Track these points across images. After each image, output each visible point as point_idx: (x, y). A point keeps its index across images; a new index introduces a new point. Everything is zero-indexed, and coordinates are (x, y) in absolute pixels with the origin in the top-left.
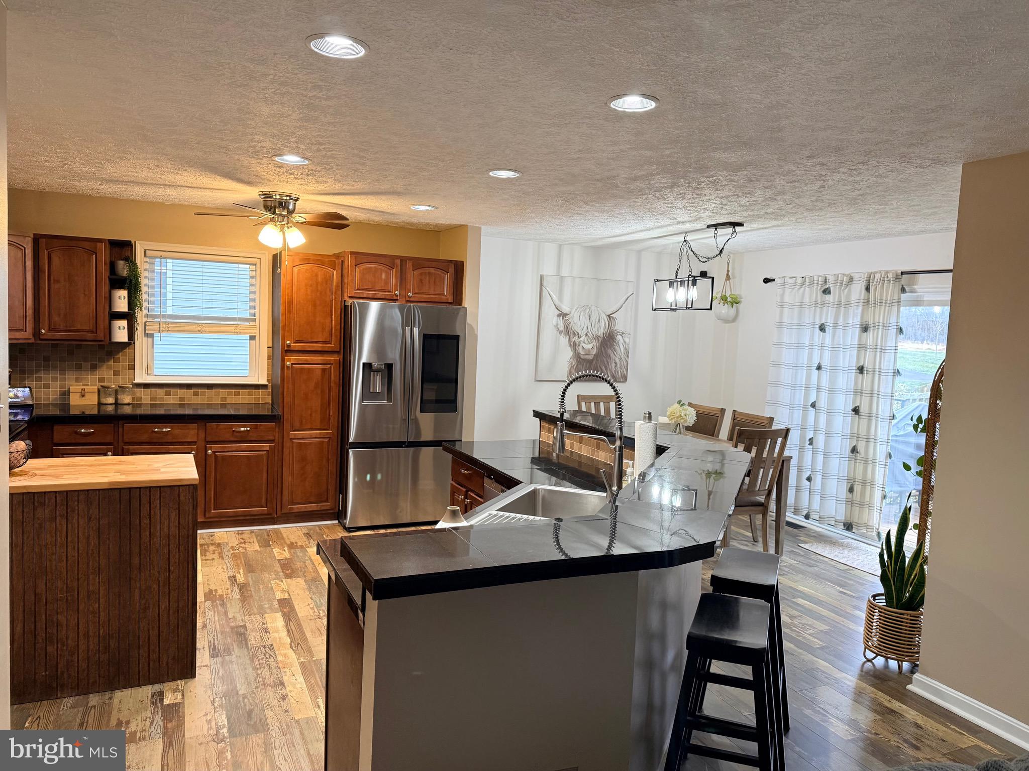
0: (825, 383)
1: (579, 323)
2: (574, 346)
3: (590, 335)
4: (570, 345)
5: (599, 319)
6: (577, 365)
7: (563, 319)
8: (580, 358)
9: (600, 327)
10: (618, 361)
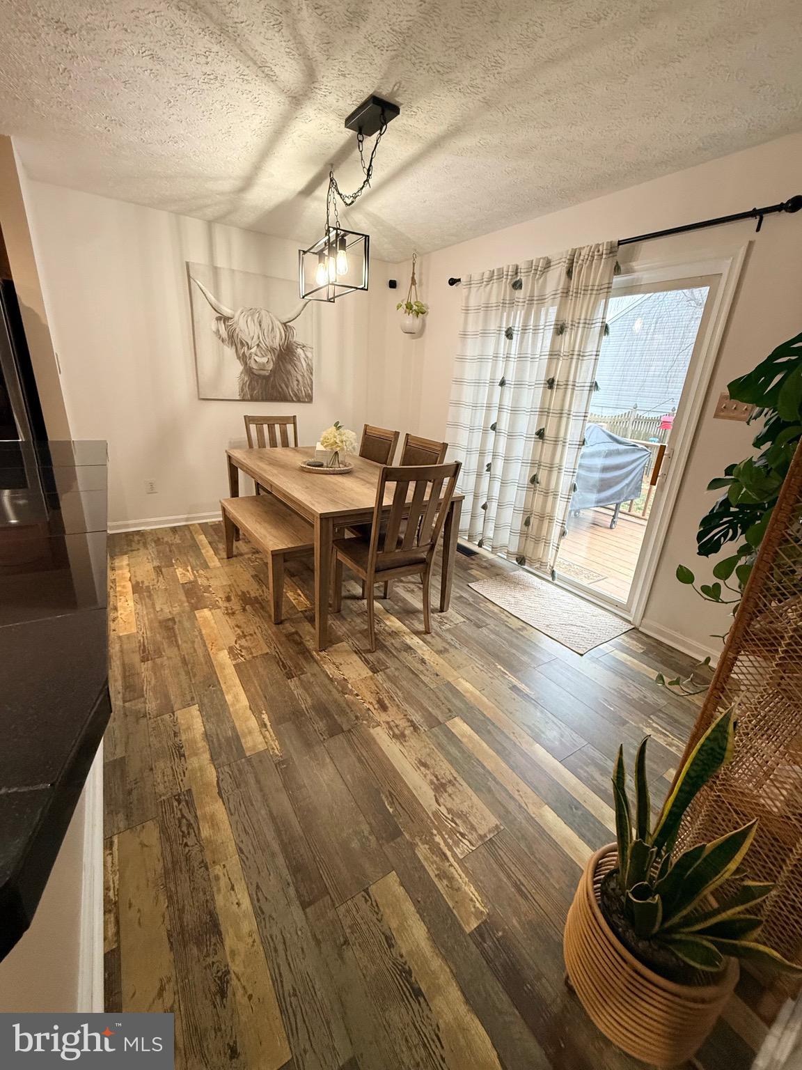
0: (508, 402)
1: (247, 329)
2: (243, 359)
3: (263, 345)
4: (239, 358)
5: (273, 328)
6: (251, 382)
7: (224, 323)
8: (253, 373)
9: (275, 337)
10: (300, 378)
